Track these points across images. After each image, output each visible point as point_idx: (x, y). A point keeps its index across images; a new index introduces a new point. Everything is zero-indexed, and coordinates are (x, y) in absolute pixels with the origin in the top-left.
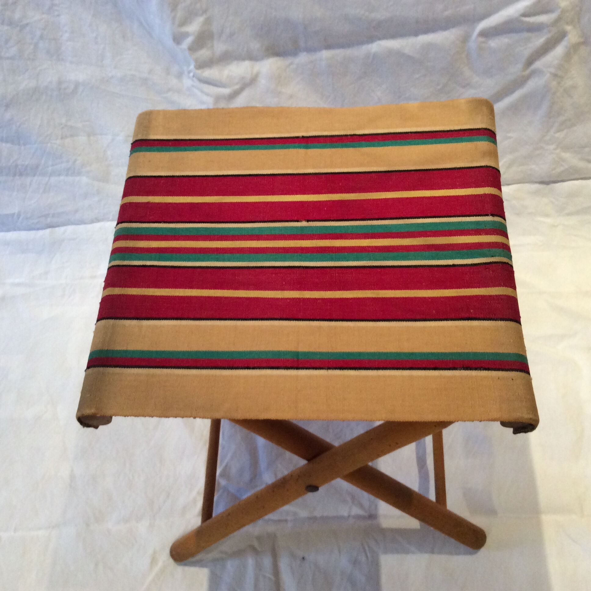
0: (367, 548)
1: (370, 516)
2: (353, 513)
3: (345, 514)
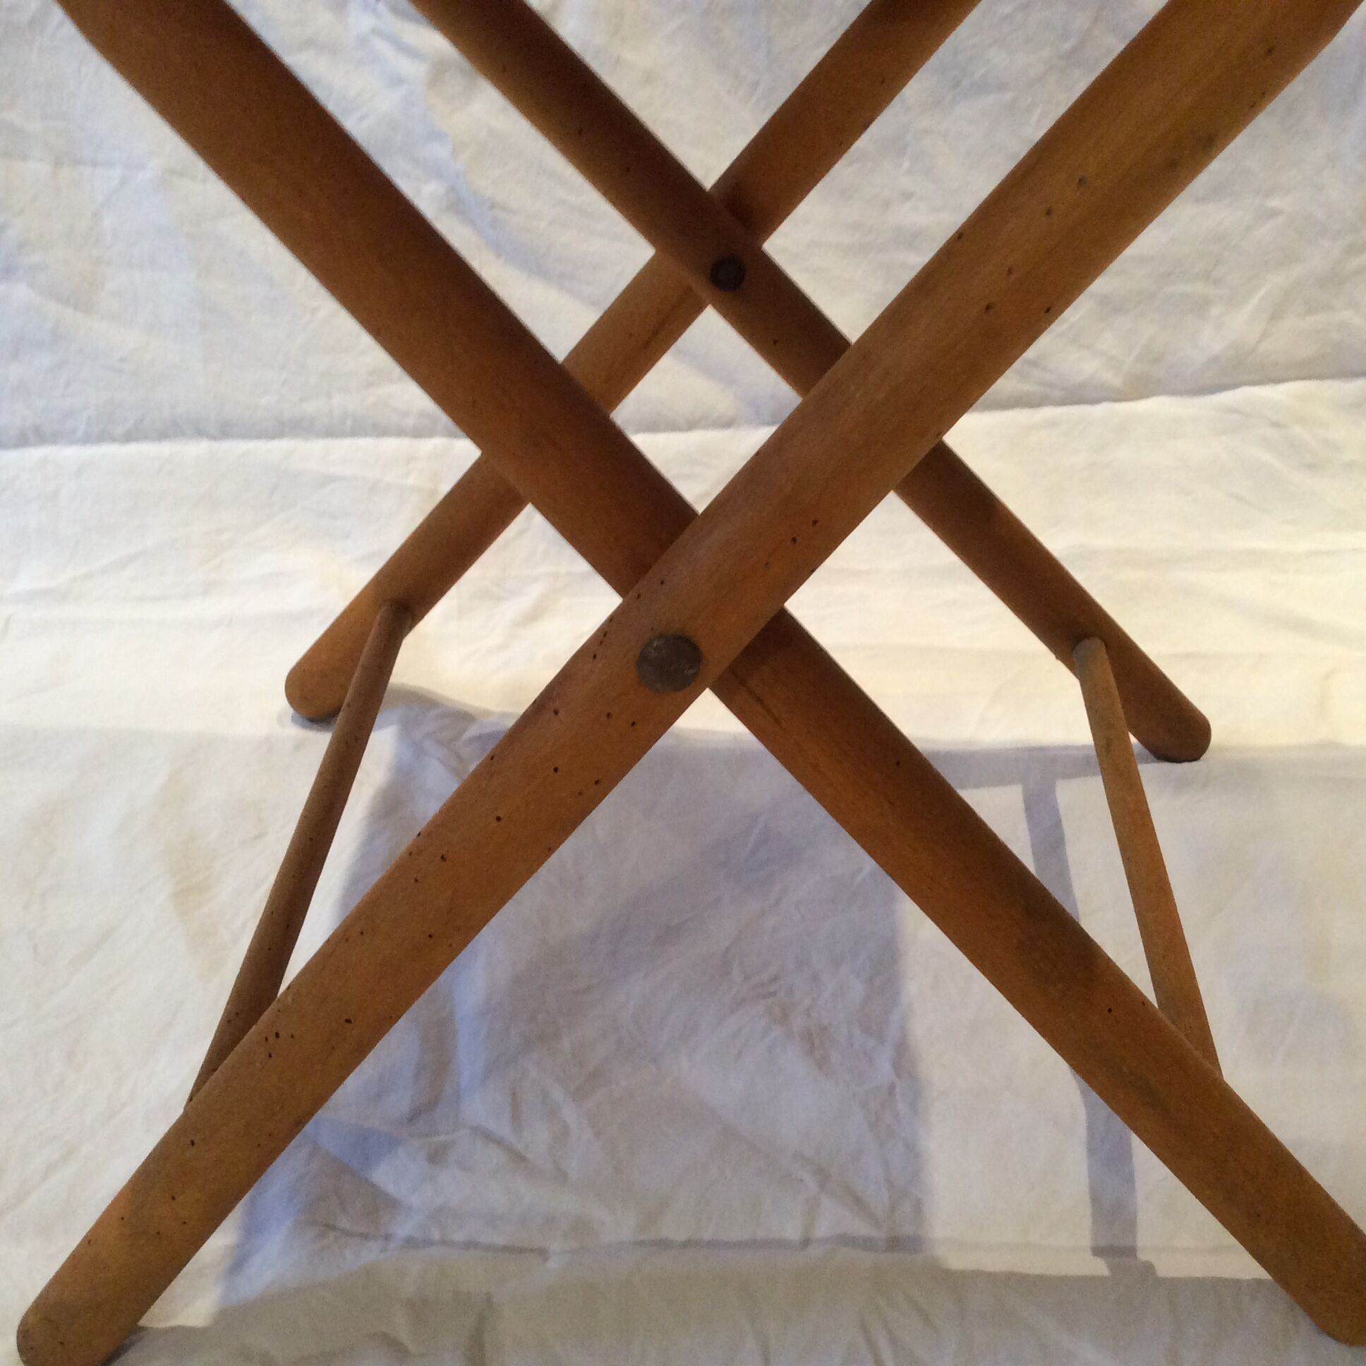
1: (895, 1243)
2: (823, 1228)
3: (792, 1231)
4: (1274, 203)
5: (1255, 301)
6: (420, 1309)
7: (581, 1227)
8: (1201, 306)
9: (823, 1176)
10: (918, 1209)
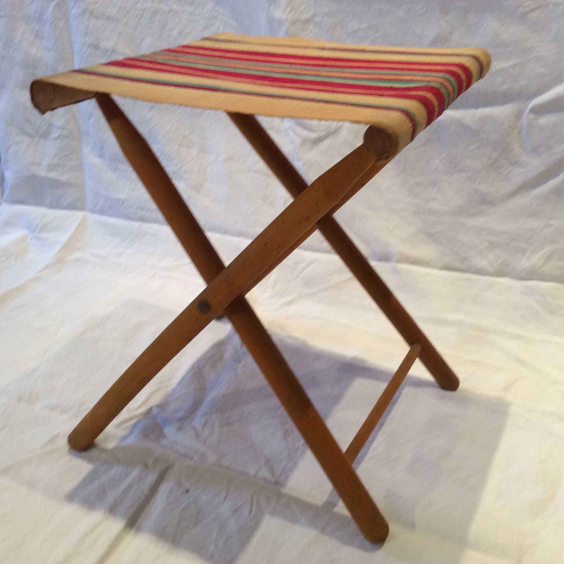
0: (255, 503)
1: (277, 483)
2: (261, 474)
3: (252, 472)
4: (551, 222)
5: (542, 253)
6: (156, 460)
7: (203, 456)
8: (524, 252)
9: (268, 462)
10: (287, 478)
